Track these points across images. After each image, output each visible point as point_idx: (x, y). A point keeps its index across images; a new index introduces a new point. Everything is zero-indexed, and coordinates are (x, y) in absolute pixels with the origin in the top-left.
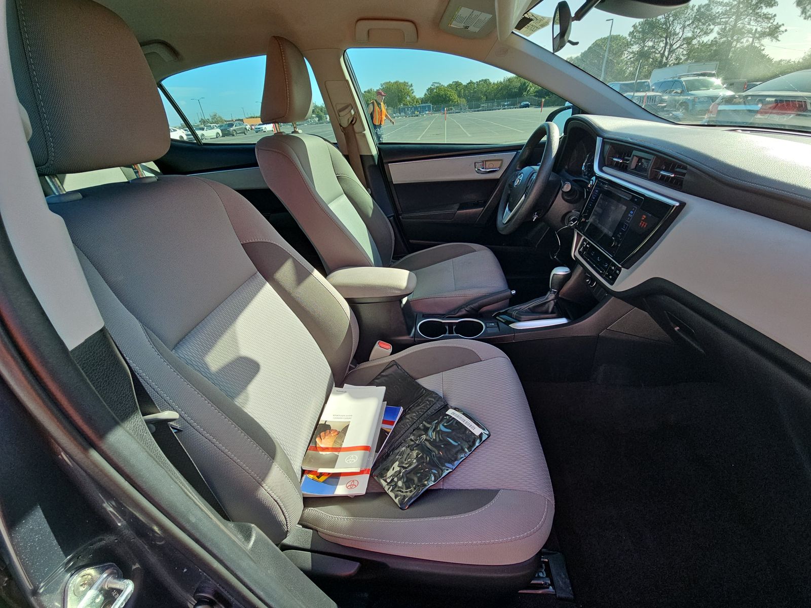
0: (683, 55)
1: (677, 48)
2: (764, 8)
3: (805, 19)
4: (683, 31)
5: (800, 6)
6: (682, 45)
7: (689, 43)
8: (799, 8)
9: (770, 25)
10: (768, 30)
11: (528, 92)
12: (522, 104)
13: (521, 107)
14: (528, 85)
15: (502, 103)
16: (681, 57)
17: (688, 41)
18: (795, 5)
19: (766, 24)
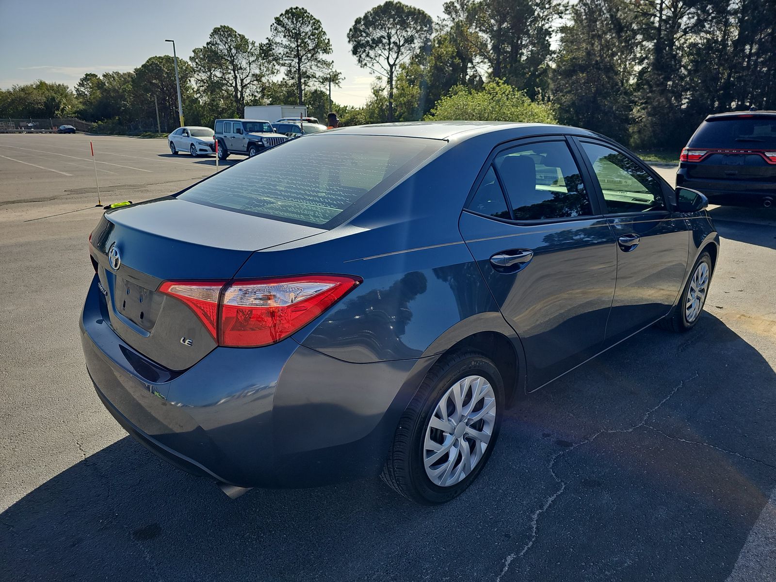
0: (257, 92)
1: (248, 84)
2: (321, 54)
3: (361, 67)
4: (250, 66)
5: (355, 55)
6: (253, 81)
7: (259, 80)
8: (355, 56)
9: (330, 71)
10: (329, 76)
11: (62, 112)
12: (61, 128)
13: (61, 132)
14: (60, 102)
15: (22, 124)
16: (256, 94)
17: (258, 78)
18: (351, 52)
19: (326, 70)
